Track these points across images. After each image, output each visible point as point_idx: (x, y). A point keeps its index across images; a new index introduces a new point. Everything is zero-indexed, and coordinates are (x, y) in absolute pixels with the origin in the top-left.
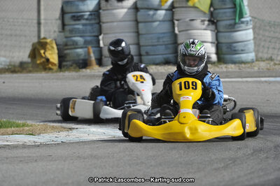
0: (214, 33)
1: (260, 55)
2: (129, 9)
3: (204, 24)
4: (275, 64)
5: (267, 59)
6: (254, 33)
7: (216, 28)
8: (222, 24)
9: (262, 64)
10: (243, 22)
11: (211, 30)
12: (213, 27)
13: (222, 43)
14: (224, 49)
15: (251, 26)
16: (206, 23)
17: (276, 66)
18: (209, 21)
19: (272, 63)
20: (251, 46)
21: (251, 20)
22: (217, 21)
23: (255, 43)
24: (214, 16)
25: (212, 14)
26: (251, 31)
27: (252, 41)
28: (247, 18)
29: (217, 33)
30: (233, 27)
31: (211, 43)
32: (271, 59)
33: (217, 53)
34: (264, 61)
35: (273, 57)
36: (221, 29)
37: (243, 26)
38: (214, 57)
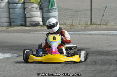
0: (41, 13)
1: (60, 22)
2: (6, 3)
3: (37, 9)
4: (67, 26)
5: (63, 24)
6: (58, 13)
7: (42, 11)
8: (45, 9)
11: (40, 12)
12: (41, 11)
13: (44, 17)
14: (46, 20)
15: (57, 10)
16: (38, 9)
17: (68, 27)
18: (39, 8)
19: (66, 26)
21: (57, 8)
22: (43, 8)
23: (59, 17)
24: (42, 6)
25: (40, 5)
26: (57, 12)
27: (57, 17)
28: (55, 7)
29: (43, 13)
30: (49, 11)
31: (40, 17)
33: (43, 22)
34: (62, 25)
35: (66, 23)
36: (44, 11)
37: (54, 10)
38: (41, 23)
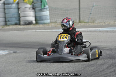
0: (34, 13)
1: (52, 21)
2: (2, 4)
3: (30, 9)
4: (58, 24)
5: (54, 22)
6: (50, 12)
7: (35, 11)
8: (37, 9)
9: (53, 24)
10: (45, 8)
12: (33, 10)
13: (37, 16)
14: (38, 19)
15: (48, 10)
16: (31, 9)
19: (57, 24)
20: (48, 17)
21: (48, 7)
22: (35, 8)
23: (50, 16)
24: (34, 6)
25: (33, 5)
26: (48, 12)
30: (41, 10)
31: (33, 16)
32: (56, 22)
33: (35, 20)
36: (37, 11)
37: (45, 10)
38: (34, 22)
